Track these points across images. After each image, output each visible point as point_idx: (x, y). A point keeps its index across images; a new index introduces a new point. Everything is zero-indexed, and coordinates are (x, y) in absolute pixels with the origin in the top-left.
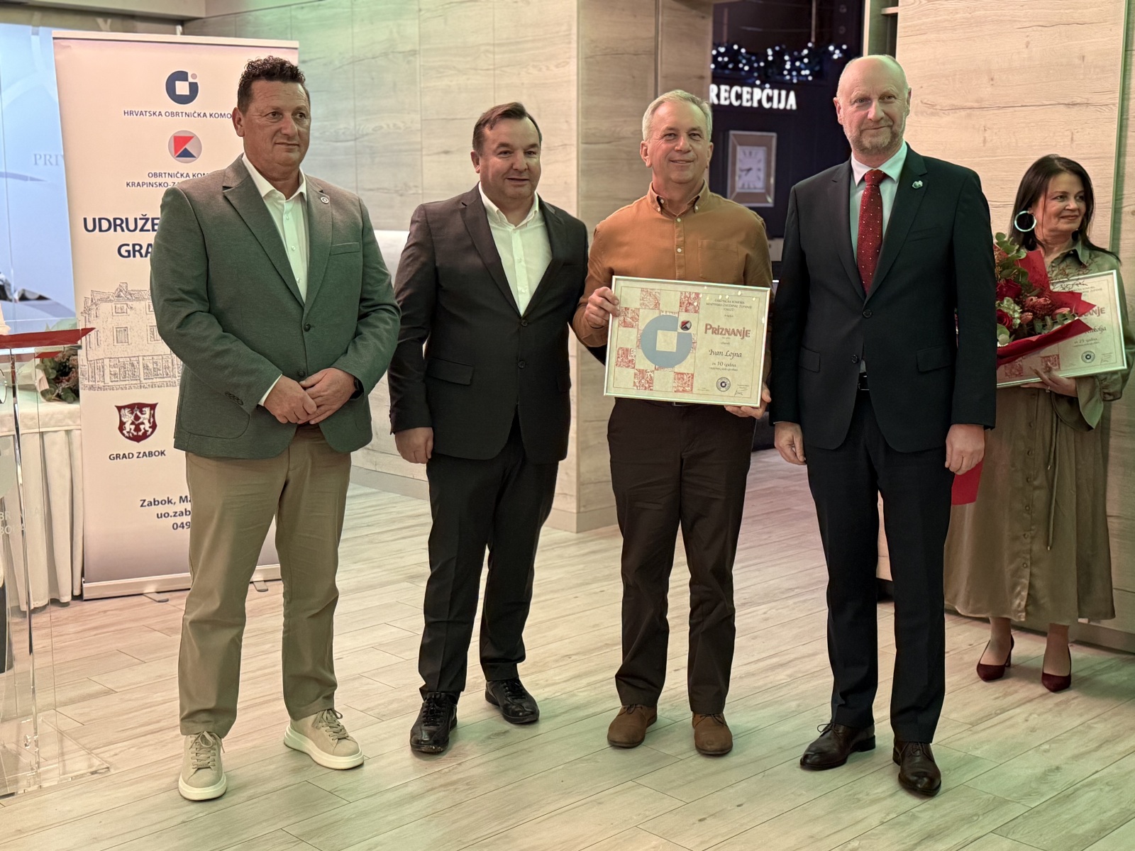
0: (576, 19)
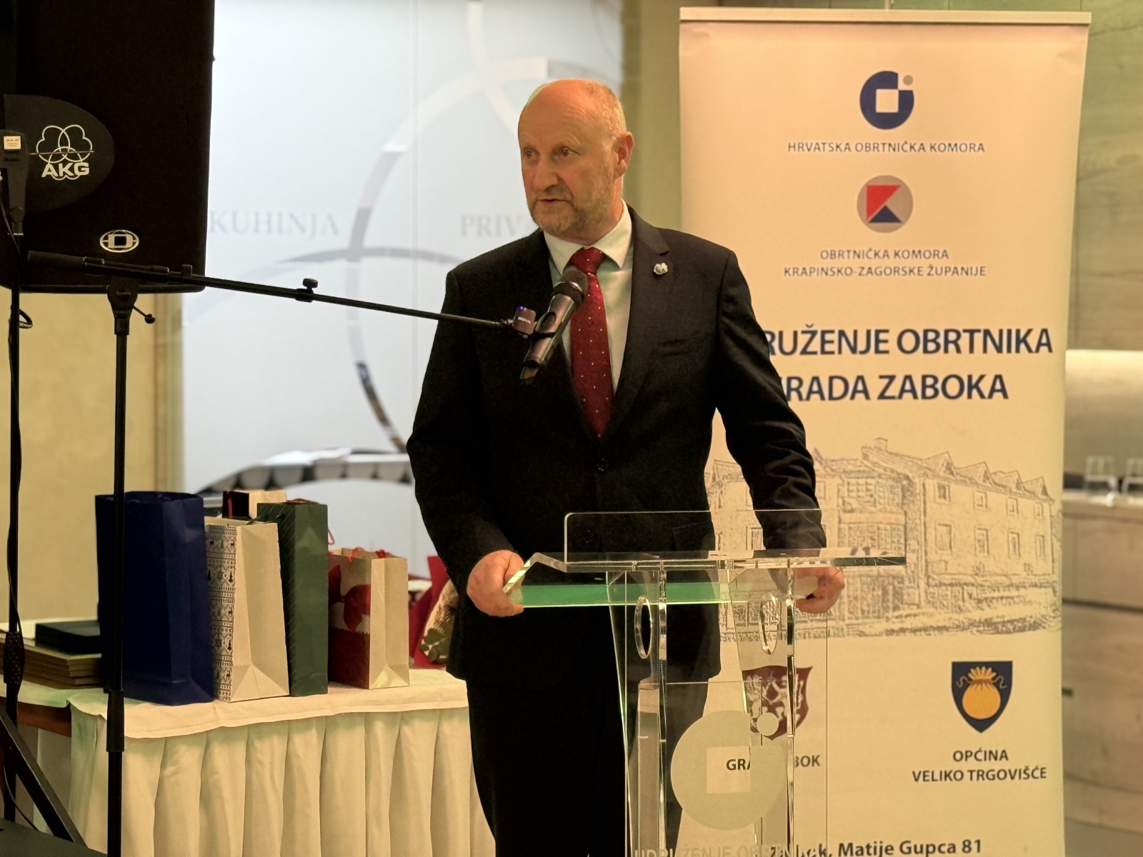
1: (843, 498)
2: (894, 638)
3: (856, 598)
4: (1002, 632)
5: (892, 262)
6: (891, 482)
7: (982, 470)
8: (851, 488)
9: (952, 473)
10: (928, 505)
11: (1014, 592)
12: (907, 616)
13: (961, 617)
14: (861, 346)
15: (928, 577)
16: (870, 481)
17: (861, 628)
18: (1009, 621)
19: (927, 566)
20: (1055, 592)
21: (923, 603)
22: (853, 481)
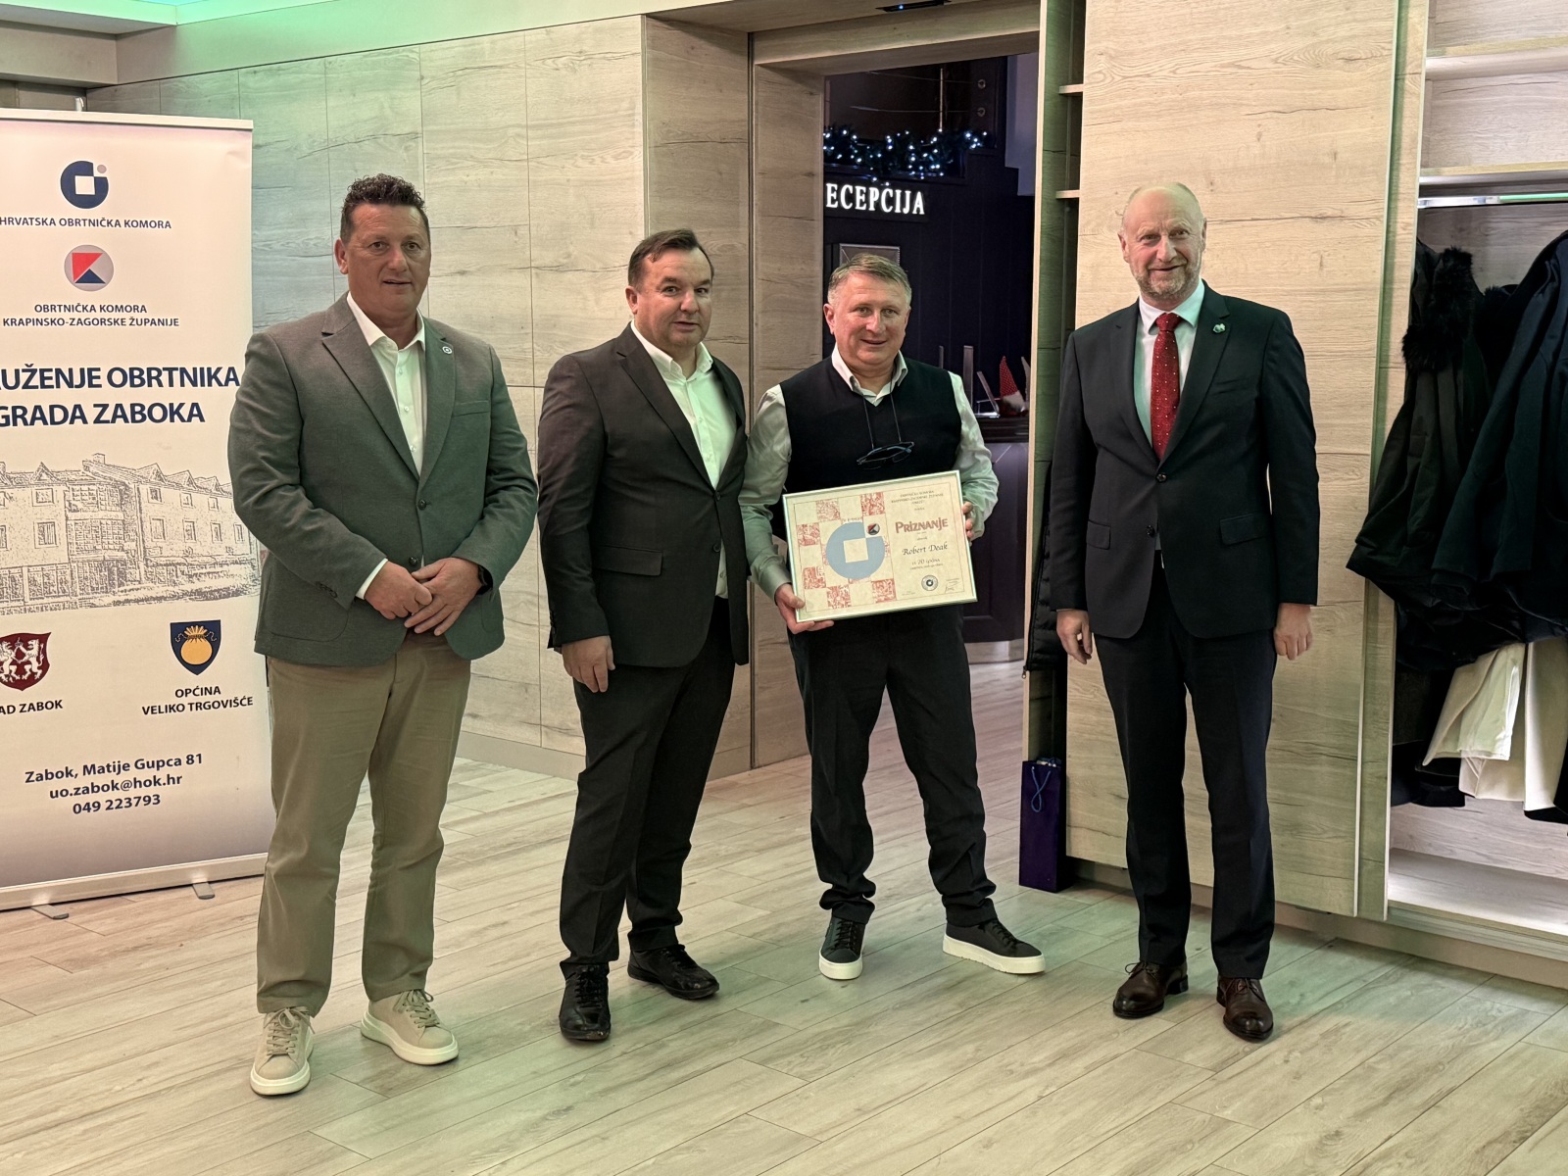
0: (641, 93)
1: (69, 501)
2: (121, 607)
3: (86, 579)
4: (210, 599)
5: (99, 315)
6: (110, 487)
7: (186, 475)
8: (75, 493)
9: (161, 480)
10: (143, 506)
11: (218, 569)
12: (130, 590)
13: (176, 589)
14: (77, 381)
15: (147, 560)
16: (91, 487)
17: (91, 601)
18: (215, 591)
19: (145, 551)
20: (253, 567)
21: (143, 579)
22: (78, 488)
